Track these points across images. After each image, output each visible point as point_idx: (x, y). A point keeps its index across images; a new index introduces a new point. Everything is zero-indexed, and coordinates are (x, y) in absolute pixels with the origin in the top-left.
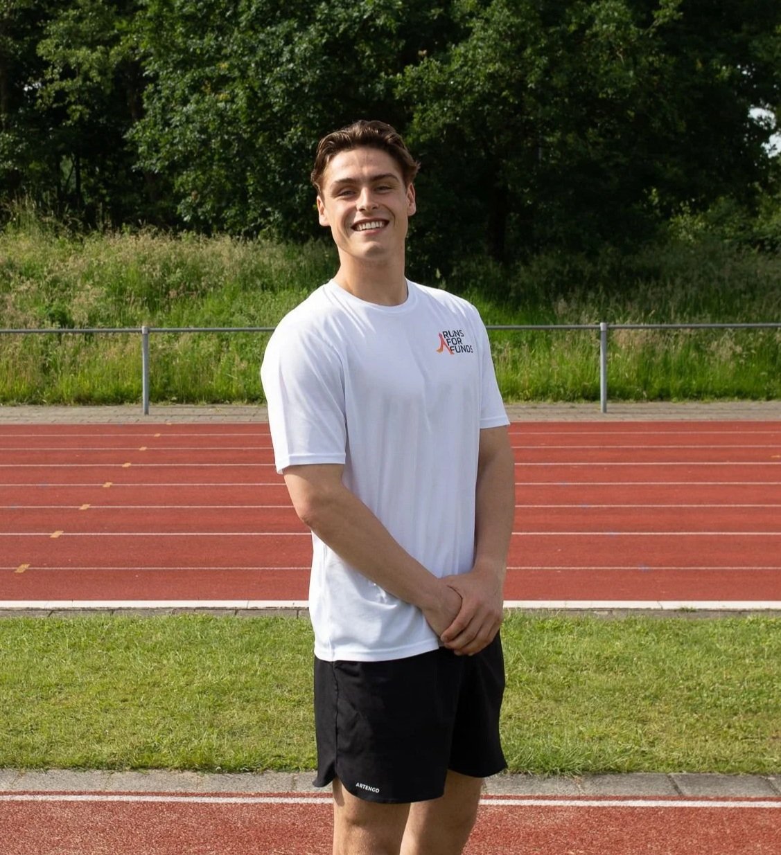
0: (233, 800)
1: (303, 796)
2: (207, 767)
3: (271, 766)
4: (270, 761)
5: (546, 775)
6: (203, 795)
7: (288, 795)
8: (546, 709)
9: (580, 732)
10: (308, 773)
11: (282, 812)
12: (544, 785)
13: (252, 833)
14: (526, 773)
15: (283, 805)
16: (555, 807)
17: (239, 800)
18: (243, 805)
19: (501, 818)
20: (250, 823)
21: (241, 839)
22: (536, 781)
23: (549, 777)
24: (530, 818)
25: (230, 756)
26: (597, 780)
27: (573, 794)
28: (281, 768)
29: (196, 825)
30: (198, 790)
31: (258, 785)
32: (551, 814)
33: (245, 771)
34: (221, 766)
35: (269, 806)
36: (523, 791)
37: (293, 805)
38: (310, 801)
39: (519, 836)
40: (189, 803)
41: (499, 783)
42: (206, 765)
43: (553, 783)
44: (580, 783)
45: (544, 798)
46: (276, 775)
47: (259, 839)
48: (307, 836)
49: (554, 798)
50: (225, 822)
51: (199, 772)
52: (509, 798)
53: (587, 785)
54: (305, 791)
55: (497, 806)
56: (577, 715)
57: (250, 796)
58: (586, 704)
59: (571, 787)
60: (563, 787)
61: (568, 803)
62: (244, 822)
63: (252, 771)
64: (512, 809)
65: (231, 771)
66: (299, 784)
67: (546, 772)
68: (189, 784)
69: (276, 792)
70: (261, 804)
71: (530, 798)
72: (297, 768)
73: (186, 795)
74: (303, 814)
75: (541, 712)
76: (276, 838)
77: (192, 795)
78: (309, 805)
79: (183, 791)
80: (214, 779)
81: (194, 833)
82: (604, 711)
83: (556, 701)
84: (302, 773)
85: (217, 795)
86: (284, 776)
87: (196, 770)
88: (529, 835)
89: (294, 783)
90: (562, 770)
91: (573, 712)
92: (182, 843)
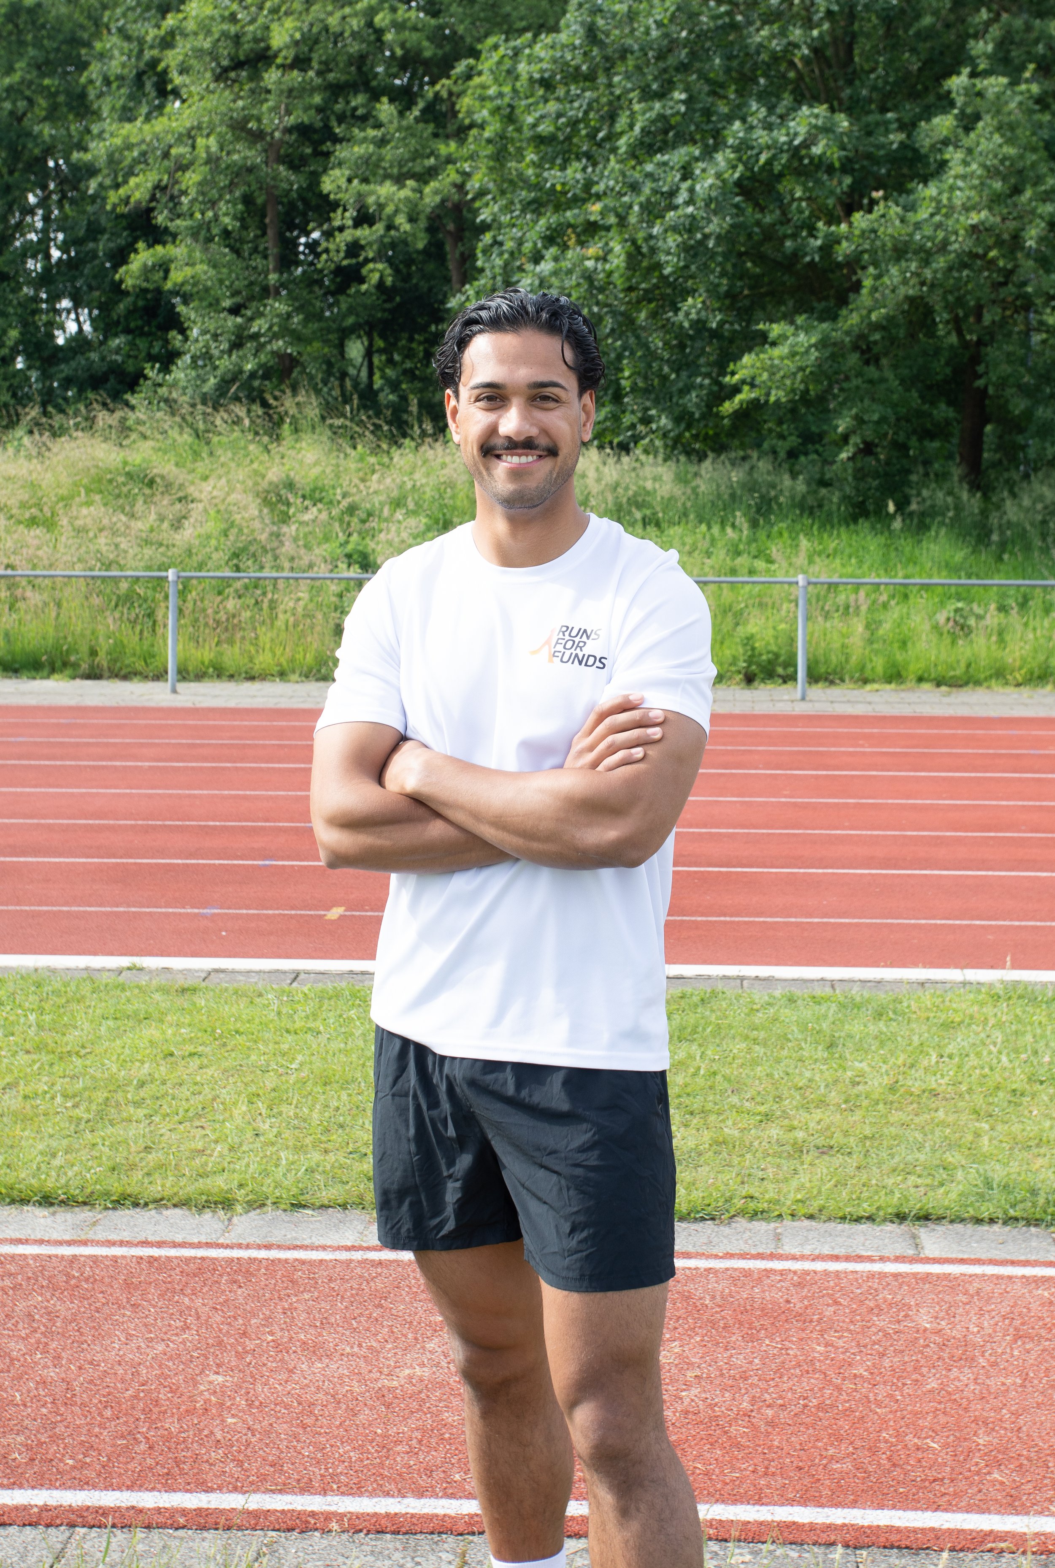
1: (794, 1258)
3: (742, 1213)
4: (739, 1203)
7: (772, 1256)
10: (795, 1224)
11: (768, 1282)
13: (727, 1313)
15: (768, 1272)
17: (703, 1264)
18: (708, 1270)
20: (722, 1298)
21: (714, 1324)
28: (755, 1215)
31: (725, 1241)
33: (703, 1219)
35: (747, 1273)
37: (782, 1273)
38: (808, 1266)
46: (749, 1226)
47: (741, 1323)
48: (811, 1321)
54: (796, 1251)
57: (716, 1257)
62: (713, 1297)
63: (713, 1219)
66: (785, 1240)
69: (753, 1252)
72: (780, 1216)
74: (800, 1285)
76: (766, 1322)
78: (806, 1273)
84: (788, 1222)
86: (760, 1226)
89: (778, 1238)
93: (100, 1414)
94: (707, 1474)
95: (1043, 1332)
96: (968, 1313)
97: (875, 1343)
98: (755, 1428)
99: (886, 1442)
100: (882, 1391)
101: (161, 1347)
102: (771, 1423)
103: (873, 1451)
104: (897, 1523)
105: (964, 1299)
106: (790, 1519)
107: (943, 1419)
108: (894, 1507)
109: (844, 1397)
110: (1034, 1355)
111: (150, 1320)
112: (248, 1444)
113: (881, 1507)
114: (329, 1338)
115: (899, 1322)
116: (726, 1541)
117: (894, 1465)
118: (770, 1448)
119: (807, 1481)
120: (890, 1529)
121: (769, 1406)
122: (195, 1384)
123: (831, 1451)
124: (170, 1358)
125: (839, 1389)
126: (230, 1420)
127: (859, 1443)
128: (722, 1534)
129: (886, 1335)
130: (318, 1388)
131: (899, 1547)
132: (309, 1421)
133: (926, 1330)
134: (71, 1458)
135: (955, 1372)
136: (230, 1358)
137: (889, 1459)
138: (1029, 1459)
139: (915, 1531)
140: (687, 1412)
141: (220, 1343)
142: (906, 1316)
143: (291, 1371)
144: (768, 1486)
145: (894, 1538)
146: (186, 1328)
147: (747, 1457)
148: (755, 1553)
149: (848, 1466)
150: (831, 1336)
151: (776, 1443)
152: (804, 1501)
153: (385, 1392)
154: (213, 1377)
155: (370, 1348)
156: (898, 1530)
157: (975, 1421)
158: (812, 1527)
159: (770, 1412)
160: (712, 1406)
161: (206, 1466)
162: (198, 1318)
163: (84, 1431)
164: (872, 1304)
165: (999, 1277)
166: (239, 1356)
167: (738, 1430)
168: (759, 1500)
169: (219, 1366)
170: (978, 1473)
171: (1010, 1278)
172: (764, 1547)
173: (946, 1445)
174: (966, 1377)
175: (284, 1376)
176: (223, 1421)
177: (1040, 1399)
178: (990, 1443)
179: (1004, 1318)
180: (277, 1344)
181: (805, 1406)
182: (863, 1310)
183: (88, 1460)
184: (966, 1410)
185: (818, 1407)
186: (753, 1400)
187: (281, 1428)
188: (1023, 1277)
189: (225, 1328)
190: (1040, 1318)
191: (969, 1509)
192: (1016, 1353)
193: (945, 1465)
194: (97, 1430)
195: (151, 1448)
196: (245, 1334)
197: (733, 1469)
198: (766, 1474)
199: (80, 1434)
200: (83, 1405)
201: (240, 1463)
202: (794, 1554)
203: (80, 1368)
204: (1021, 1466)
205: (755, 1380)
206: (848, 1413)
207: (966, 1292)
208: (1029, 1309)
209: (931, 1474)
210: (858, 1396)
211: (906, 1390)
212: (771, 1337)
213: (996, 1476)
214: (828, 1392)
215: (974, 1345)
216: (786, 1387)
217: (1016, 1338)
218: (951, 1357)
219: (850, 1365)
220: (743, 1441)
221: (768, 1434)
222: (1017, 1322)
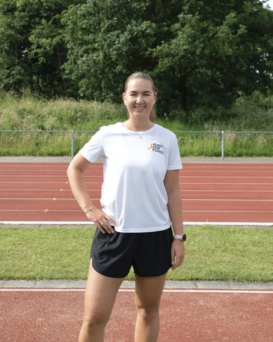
1: (169, 289)
8: (240, 259)
9: (255, 267)
10: (167, 281)
12: (249, 285)
14: (242, 281)
16: (256, 293)
19: (239, 297)
22: (246, 284)
23: (250, 283)
24: (249, 297)
26: (267, 284)
27: (260, 289)
32: (255, 296)
36: (244, 288)
39: (248, 303)
41: (234, 285)
43: (252, 285)
44: (261, 285)
45: (252, 290)
48: (175, 304)
49: (254, 290)
52: (239, 290)
53: (264, 285)
54: (169, 287)
55: (236, 293)
56: (251, 262)
58: (253, 257)
59: (258, 286)
60: (256, 286)
61: (260, 292)
64: (242, 294)
67: (249, 281)
68: (128, 285)
71: (246, 290)
73: (129, 289)
74: (171, 295)
75: (239, 260)
78: (172, 292)
79: (127, 287)
82: (260, 260)
83: (243, 256)
88: (251, 303)
90: (254, 280)
91: (250, 260)
93: (14, 328)
95: (229, 305)
96: (211, 301)
97: (191, 309)
98: (167, 328)
99: (198, 331)
100: (195, 319)
101: (25, 312)
102: (171, 327)
103: (195, 333)
105: (210, 298)
107: (210, 326)
109: (186, 321)
110: (228, 311)
111: (22, 306)
112: (50, 334)
114: (65, 309)
115: (196, 303)
117: (201, 336)
118: (171, 333)
121: (169, 323)
122: (35, 320)
123: (186, 333)
124: (28, 315)
125: (185, 319)
126: (45, 329)
127: (192, 332)
129: (193, 306)
130: (64, 321)
132: (63, 328)
133: (202, 305)
134: (9, 338)
135: (211, 315)
136: (42, 314)
137: (199, 335)
138: (231, 334)
141: (39, 311)
142: (197, 302)
143: (57, 317)
146: (30, 307)
147: (166, 335)
149: (190, 337)
150: (181, 307)
151: (173, 332)
153: (80, 321)
154: (39, 319)
155: (74, 311)
157: (217, 326)
159: (170, 325)
161: (41, 339)
162: (33, 305)
163: (11, 332)
164: (189, 299)
165: (217, 293)
166: (44, 314)
169: (40, 316)
170: (220, 338)
171: (219, 293)
173: (212, 332)
174: (213, 315)
175: (56, 318)
176: (43, 329)
177: (231, 321)
178: (222, 331)
179: (220, 302)
180: (53, 311)
181: (178, 323)
182: (187, 301)
183: (13, 338)
184: (215, 323)
185: (181, 323)
186: (166, 322)
187: (57, 330)
188: (222, 293)
189: (40, 307)
190: (228, 302)
192: (224, 310)
193: (212, 336)
194: (14, 331)
195: (28, 335)
196: (44, 309)
197: (164, 338)
198: (172, 339)
199: (10, 333)
200: (10, 326)
201: (49, 339)
203: (7, 317)
204: (230, 336)
205: (165, 317)
206: (188, 324)
207: (210, 297)
208: (225, 300)
209: (210, 338)
210: (189, 321)
211: (200, 319)
212: (167, 307)
213: (224, 338)
214: (182, 320)
215: (214, 309)
216: (173, 319)
217: (223, 307)
218: (209, 311)
219: (186, 313)
220: (165, 331)
221: (170, 330)
222: (223, 303)
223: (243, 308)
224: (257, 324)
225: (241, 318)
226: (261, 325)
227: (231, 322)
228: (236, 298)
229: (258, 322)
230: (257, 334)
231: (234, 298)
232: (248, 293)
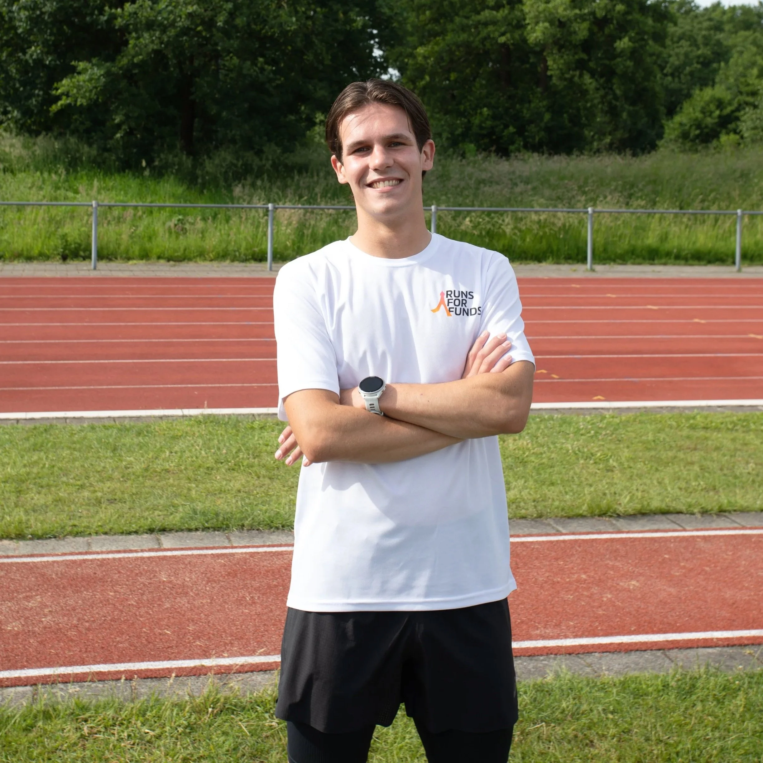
0: (45, 559)
1: (98, 553)
2: (20, 536)
3: (70, 533)
4: (69, 529)
5: (272, 530)
6: (21, 557)
7: (86, 553)
8: (264, 485)
10: (98, 537)
11: (84, 565)
12: (271, 537)
13: (65, 581)
14: (258, 530)
15: (85, 561)
16: (282, 552)
17: (50, 559)
18: (54, 562)
19: (245, 561)
20: (61, 574)
21: (58, 586)
22: (265, 535)
23: (274, 532)
24: (266, 560)
25: (37, 527)
28: (77, 534)
29: (20, 578)
30: (17, 553)
31: (62, 548)
32: (280, 557)
33: (50, 538)
34: (31, 535)
35: (74, 562)
36: (258, 541)
37: (91, 560)
39: (260, 573)
40: (12, 563)
41: (240, 537)
42: (20, 534)
45: (273, 546)
47: (71, 585)
48: (107, 582)
49: (280, 546)
50: (43, 575)
51: (15, 541)
52: (249, 547)
54: (98, 550)
55: (242, 553)
56: (286, 489)
57: (58, 555)
58: (292, 480)
60: (285, 538)
62: (57, 574)
63: (55, 537)
64: (252, 555)
65: (40, 538)
66: (93, 545)
68: (8, 549)
69: (77, 552)
70: (67, 561)
71: (263, 546)
72: (90, 534)
73: (8, 557)
74: (101, 565)
75: (261, 487)
76: (84, 583)
77: (13, 557)
79: (4, 554)
80: (27, 545)
81: (20, 585)
83: (270, 478)
84: (94, 537)
85: (32, 556)
86: (80, 540)
87: (12, 539)
88: (268, 571)
89: (89, 544)
90: (283, 526)
91: (284, 486)
92: (13, 592)
94: (57, 654)
95: (221, 579)
96: (184, 573)
97: (139, 589)
98: (80, 632)
99: (145, 632)
100: (143, 611)
102: (88, 629)
103: (139, 637)
104: (151, 667)
105: (183, 566)
106: (98, 670)
107: (172, 620)
108: (149, 661)
109: (124, 614)
110: (216, 589)
113: (143, 661)
115: (151, 579)
116: (66, 683)
117: (149, 643)
118: (88, 640)
119: (106, 653)
120: (147, 670)
121: (87, 622)
123: (118, 639)
125: (121, 611)
127: (131, 634)
128: (65, 680)
129: (144, 585)
131: (151, 678)
133: (164, 581)
135: (178, 599)
137: (146, 640)
138: (213, 635)
139: (159, 670)
140: (45, 628)
142: (154, 576)
144: (87, 657)
145: (149, 674)
147: (76, 645)
148: (81, 687)
149: (126, 645)
150: (118, 588)
151: (91, 638)
152: (105, 662)
156: (151, 670)
157: (188, 620)
158: (109, 673)
159: (87, 624)
160: (58, 624)
164: (137, 572)
165: (200, 555)
167: (72, 633)
168: (83, 663)
170: (189, 643)
171: (205, 555)
172: (86, 684)
173: (174, 632)
174: (184, 600)
177: (219, 608)
178: (195, 629)
179: (202, 573)
181: (105, 620)
182: (134, 574)
184: (184, 615)
185: (111, 620)
186: (79, 620)
188: (212, 554)
190: (220, 572)
191: (185, 658)
192: (208, 589)
193: (173, 640)
197: (70, 651)
198: (86, 652)
202: (101, 686)
204: (209, 638)
205: (80, 610)
206: (126, 621)
207: (184, 563)
208: (214, 569)
209: (167, 645)
210: (131, 613)
211: (154, 609)
212: (87, 590)
213: (198, 643)
214: (116, 613)
215: (188, 587)
216: (95, 612)
217: (208, 582)
218: (177, 593)
219: (127, 600)
220: (74, 638)
221: (86, 634)
222: (209, 575)
223: (248, 582)
224: (271, 611)
225: (240, 602)
226: (278, 613)
227: (218, 611)
228: (238, 563)
229: (274, 608)
230: (267, 631)
231: (235, 565)
232: (265, 552)
